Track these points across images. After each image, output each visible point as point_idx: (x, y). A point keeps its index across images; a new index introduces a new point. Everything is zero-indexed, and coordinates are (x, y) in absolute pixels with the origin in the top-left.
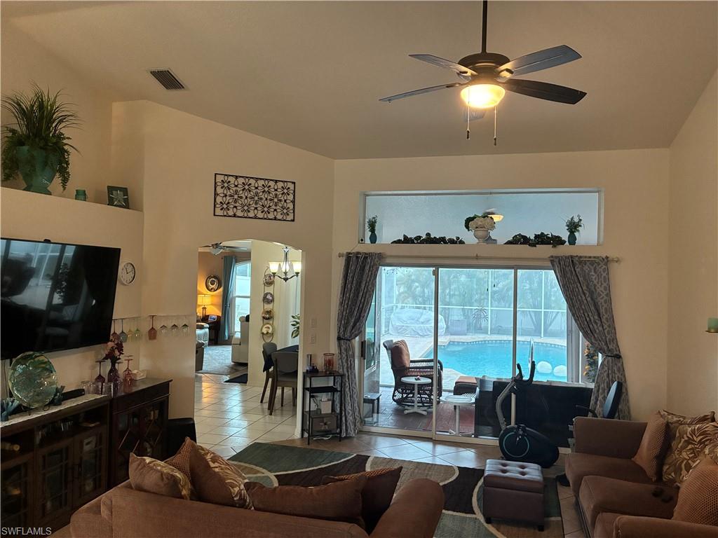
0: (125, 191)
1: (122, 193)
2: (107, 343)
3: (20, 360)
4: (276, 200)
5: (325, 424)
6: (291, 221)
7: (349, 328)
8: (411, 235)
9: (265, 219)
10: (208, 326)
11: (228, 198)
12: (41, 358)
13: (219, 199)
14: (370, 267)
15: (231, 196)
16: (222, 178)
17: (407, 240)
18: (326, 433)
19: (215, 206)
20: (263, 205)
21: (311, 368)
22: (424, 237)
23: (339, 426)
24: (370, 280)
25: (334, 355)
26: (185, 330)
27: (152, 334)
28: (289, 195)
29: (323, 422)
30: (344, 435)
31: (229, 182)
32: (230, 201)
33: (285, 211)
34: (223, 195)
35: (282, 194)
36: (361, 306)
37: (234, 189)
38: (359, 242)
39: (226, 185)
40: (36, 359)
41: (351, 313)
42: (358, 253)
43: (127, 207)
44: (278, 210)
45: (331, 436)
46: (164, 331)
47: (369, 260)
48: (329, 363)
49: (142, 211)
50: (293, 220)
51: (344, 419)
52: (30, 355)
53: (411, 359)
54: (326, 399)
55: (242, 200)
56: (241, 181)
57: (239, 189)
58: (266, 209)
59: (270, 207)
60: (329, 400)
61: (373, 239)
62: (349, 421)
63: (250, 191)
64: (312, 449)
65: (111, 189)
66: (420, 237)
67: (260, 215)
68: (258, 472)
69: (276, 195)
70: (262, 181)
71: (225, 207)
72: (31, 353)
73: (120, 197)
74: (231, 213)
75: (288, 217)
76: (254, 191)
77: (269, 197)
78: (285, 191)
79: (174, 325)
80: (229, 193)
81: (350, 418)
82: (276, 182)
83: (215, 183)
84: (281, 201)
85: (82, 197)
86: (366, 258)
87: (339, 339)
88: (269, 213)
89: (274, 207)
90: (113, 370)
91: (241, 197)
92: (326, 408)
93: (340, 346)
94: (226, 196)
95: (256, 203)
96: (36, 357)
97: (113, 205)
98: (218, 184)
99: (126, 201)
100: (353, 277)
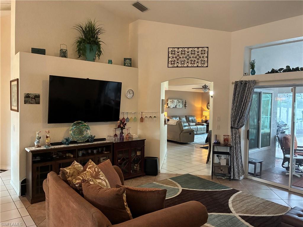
0: (130, 59)
1: (129, 60)
2: (117, 121)
3: (76, 124)
4: (198, 57)
5: (221, 170)
6: (206, 67)
7: (237, 122)
8: (277, 68)
9: (193, 67)
10: (206, 124)
11: (174, 58)
12: (85, 124)
13: (170, 60)
14: (248, 89)
15: (176, 57)
16: (171, 49)
17: (273, 71)
18: (224, 175)
19: (168, 63)
20: (191, 60)
21: (217, 142)
22: (285, 68)
23: (230, 173)
24: (248, 96)
25: (229, 136)
26: (155, 119)
27: (142, 120)
28: (205, 54)
29: (220, 169)
30: (232, 178)
31: (175, 51)
32: (175, 60)
33: (203, 62)
34: (172, 57)
35: (201, 54)
36: (243, 110)
37: (177, 54)
38: (244, 75)
39: (173, 52)
40: (83, 124)
41: (237, 114)
42: (242, 81)
43: (131, 66)
44: (199, 62)
45: (226, 177)
46: (146, 119)
47: (248, 85)
48: (226, 140)
49: (138, 68)
50: (207, 67)
51: (232, 169)
52: (80, 122)
53: (298, 146)
54: (224, 158)
55: (181, 59)
56: (180, 50)
57: (179, 54)
58: (193, 62)
59: (195, 61)
60: (225, 159)
61: (253, 73)
62: (235, 171)
63: (185, 54)
64: (213, 182)
65: (125, 59)
66: (282, 69)
67: (190, 65)
68: (177, 186)
69: (198, 55)
70: (191, 48)
71: (173, 63)
72: (81, 121)
73: (129, 62)
74: (175, 65)
75: (204, 65)
76: (187, 54)
77: (194, 56)
78: (203, 52)
79: (150, 116)
80: (175, 56)
81: (236, 170)
82: (198, 48)
83: (168, 52)
84: (200, 57)
85: (111, 63)
86: (246, 84)
87: (232, 128)
88: (194, 64)
89: (197, 61)
90: (122, 133)
91: (180, 58)
92: (223, 163)
93: (232, 131)
94: (173, 57)
95: (188, 60)
96: (83, 123)
97: (125, 66)
98: (170, 52)
99: (131, 64)
100: (238, 95)
